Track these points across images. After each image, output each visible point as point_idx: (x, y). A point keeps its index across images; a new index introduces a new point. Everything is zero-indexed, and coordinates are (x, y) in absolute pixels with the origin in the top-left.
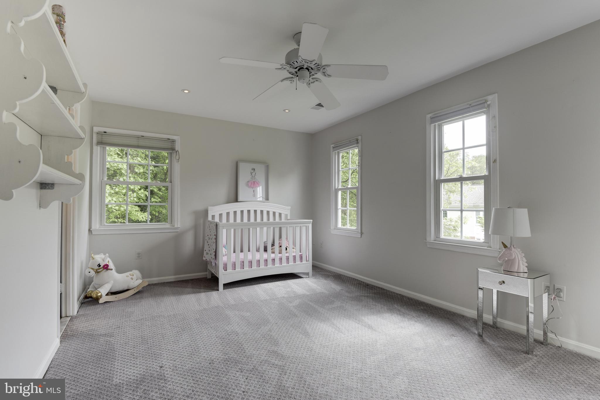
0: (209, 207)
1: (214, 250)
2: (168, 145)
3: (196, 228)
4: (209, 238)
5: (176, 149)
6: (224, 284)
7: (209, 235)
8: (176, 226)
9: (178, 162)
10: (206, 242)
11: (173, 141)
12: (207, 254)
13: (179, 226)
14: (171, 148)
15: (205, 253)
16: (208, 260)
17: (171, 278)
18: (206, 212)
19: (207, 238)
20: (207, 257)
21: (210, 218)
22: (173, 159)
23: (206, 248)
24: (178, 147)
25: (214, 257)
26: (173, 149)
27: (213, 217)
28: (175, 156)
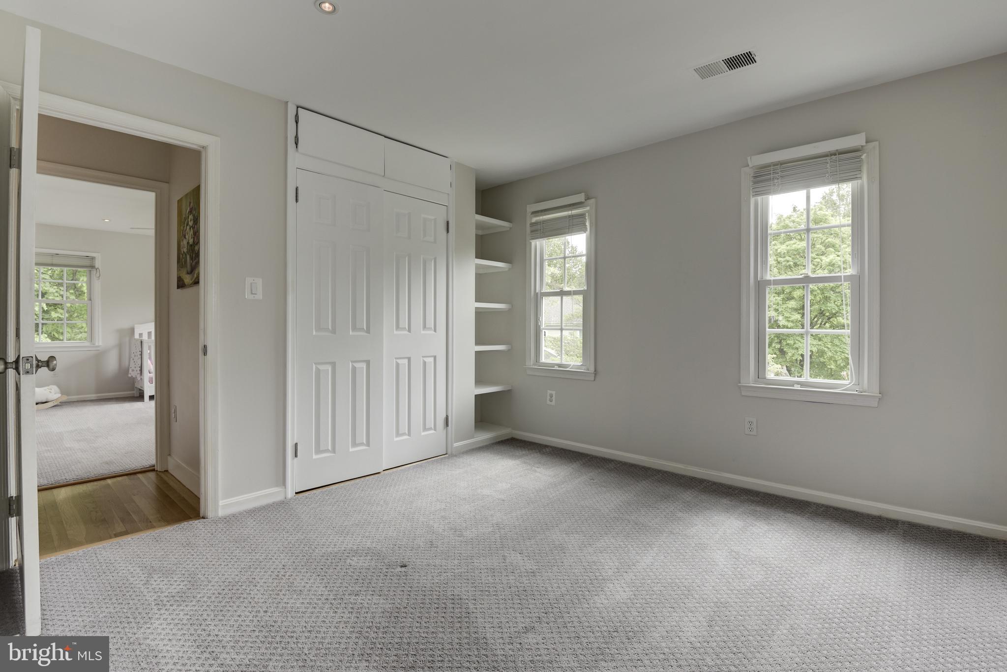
0: (136, 325)
1: (140, 366)
2: (87, 263)
3: (120, 346)
4: (135, 356)
5: (96, 267)
6: (149, 396)
7: (135, 353)
8: (97, 344)
9: (99, 279)
10: (131, 359)
11: (93, 258)
12: (133, 370)
13: (100, 344)
14: (90, 266)
15: (130, 370)
16: (134, 376)
17: (93, 396)
18: (132, 331)
19: (133, 356)
20: (133, 373)
21: (137, 336)
22: (92, 275)
23: (132, 365)
24: (98, 264)
25: (139, 372)
26: (92, 267)
27: (141, 335)
28: (94, 273)
